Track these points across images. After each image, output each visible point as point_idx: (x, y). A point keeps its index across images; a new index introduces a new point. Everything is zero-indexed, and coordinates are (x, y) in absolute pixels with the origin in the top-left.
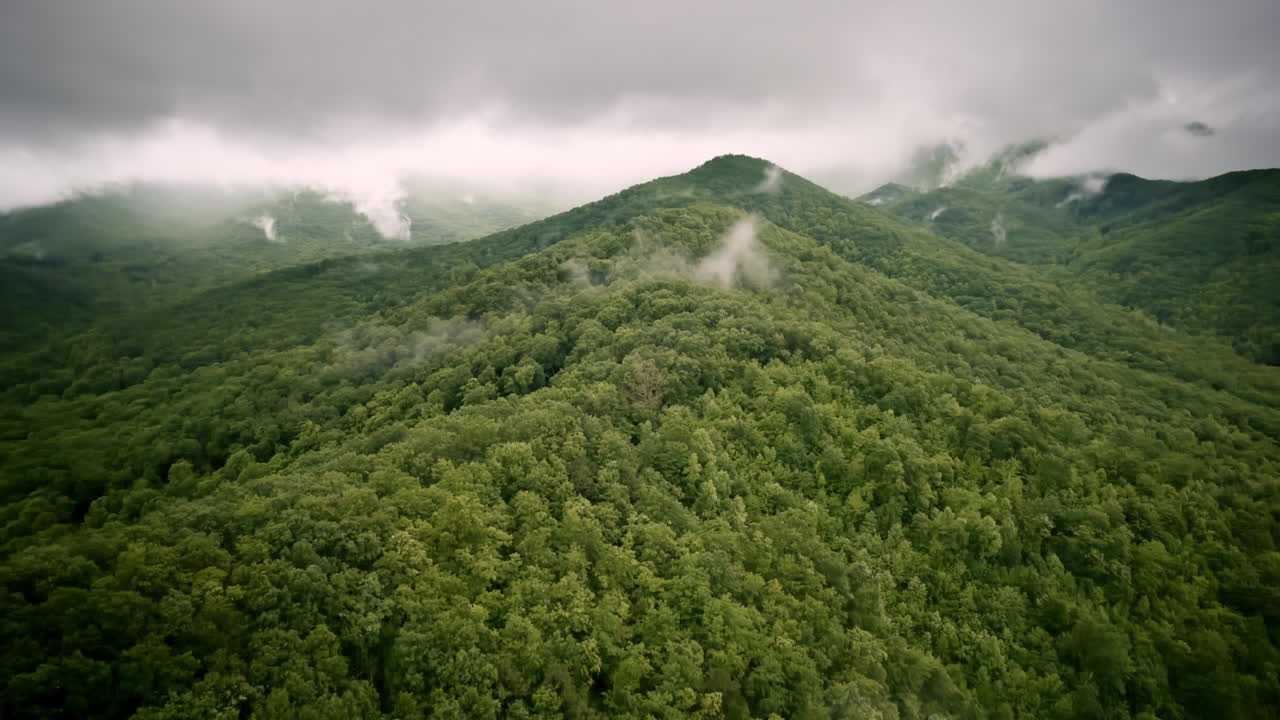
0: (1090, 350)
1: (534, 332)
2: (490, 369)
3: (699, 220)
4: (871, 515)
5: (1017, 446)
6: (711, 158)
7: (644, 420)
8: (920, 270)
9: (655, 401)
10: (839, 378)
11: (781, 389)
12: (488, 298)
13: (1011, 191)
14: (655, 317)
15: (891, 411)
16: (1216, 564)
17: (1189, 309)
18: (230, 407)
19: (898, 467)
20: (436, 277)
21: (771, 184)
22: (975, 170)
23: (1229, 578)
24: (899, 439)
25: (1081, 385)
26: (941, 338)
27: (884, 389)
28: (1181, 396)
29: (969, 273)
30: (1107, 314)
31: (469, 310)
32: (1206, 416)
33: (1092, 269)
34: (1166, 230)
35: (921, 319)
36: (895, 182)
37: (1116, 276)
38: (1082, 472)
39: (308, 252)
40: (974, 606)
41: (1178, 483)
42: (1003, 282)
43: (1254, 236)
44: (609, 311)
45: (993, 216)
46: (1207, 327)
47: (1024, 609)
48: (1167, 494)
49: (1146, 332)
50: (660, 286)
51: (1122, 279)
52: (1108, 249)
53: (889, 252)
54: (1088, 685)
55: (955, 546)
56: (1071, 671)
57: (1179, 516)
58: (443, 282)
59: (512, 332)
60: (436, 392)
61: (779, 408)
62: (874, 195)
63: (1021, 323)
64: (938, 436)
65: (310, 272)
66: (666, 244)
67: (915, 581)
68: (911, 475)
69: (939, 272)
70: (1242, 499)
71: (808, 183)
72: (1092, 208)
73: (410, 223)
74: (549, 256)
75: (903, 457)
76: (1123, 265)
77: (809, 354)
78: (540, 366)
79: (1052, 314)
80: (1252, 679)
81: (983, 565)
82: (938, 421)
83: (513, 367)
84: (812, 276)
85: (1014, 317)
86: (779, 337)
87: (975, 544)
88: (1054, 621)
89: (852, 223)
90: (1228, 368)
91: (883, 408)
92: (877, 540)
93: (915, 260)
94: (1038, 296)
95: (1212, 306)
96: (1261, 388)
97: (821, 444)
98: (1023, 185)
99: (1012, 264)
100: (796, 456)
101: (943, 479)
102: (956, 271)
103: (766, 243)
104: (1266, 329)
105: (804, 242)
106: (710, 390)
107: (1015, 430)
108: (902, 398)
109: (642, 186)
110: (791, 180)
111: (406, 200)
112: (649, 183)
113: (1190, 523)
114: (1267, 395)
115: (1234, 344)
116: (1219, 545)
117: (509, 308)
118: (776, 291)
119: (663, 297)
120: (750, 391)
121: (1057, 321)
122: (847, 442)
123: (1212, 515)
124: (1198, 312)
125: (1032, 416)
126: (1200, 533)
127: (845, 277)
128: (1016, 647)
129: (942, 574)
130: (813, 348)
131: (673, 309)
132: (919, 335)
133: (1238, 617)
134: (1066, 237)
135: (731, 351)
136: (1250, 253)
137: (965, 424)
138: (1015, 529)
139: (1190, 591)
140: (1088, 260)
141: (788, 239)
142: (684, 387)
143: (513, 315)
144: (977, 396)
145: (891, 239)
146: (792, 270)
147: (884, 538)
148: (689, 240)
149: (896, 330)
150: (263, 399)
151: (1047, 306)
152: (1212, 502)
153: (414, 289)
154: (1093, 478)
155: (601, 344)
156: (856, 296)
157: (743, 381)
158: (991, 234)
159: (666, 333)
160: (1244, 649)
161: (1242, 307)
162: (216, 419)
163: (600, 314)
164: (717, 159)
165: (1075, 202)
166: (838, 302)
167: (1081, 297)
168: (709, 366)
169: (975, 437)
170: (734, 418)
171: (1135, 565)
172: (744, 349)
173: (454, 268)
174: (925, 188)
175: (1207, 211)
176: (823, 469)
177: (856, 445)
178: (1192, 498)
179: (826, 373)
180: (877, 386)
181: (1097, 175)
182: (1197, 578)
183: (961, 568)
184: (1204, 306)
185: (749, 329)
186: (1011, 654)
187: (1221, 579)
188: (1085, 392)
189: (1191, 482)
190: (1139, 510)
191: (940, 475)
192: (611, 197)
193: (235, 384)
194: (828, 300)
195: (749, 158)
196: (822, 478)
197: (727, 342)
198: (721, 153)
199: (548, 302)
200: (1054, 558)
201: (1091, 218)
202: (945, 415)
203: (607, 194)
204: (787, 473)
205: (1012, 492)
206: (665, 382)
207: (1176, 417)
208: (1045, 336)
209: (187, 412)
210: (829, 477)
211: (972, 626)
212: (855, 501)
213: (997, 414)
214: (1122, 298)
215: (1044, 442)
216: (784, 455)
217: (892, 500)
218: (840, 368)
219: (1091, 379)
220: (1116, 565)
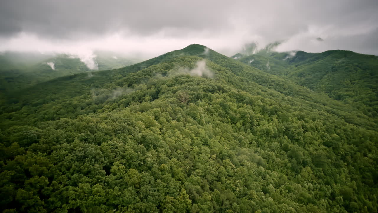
0: (293, 96)
1: (148, 89)
2: (137, 98)
3: (190, 60)
4: (243, 127)
5: (276, 112)
6: (189, 45)
7: (184, 107)
8: (248, 76)
9: (186, 102)
10: (232, 97)
11: (218, 99)
12: (134, 80)
13: (271, 56)
14: (182, 84)
15: (245, 104)
16: (322, 137)
17: (318, 86)
18: (59, 112)
19: (249, 116)
20: (110, 79)
21: (206, 51)
22: (262, 50)
23: (325, 140)
24: (248, 110)
25: (291, 103)
26: (255, 91)
27: (243, 99)
28: (316, 106)
29: (262, 76)
30: (297, 87)
31: (128, 84)
32: (321, 111)
33: (293, 76)
34: (312, 66)
35: (250, 86)
36: (240, 53)
37: (299, 78)
38: (292, 118)
39: (66, 73)
40: (268, 147)
41: (314, 120)
42: (270, 79)
43: (333, 67)
44: (169, 82)
45: (267, 63)
46: (322, 91)
47: (279, 147)
48: (311, 122)
49: (307, 92)
50: (182, 76)
51: (301, 79)
52: (297, 71)
53: (240, 71)
54: (294, 160)
55: (263, 133)
56: (290, 159)
57: (314, 127)
58: (112, 80)
59: (141, 89)
60: (122, 105)
61: (218, 104)
62: (234, 57)
63: (275, 90)
64: (257, 110)
65: (71, 78)
66: (182, 66)
67: (254, 141)
68: (251, 118)
69: (253, 76)
70: (328, 123)
71: (216, 53)
72: (293, 60)
73: (98, 65)
74: (150, 69)
75: (250, 114)
76: (301, 75)
77: (224, 91)
78: (151, 97)
79: (284, 87)
80: (330, 160)
81: (269, 138)
82: (257, 107)
83: (143, 98)
84: (221, 75)
85: (273, 88)
86: (216, 87)
87: (267, 133)
88: (286, 149)
89: (229, 63)
90: (327, 101)
91: (243, 103)
92: (244, 133)
93: (247, 73)
94: (280, 82)
95: (324, 86)
96: (335, 105)
97: (229, 112)
98: (274, 54)
99: (273, 75)
100: (223, 115)
101: (259, 119)
102: (258, 76)
103: (208, 66)
104: (336, 91)
105: (217, 66)
106: (200, 100)
107: (276, 108)
108: (248, 101)
109: (170, 53)
110: (211, 51)
111: (96, 58)
112: (172, 52)
113: (317, 129)
114: (336, 107)
115: (329, 95)
116: (323, 133)
117: (140, 83)
118: (212, 78)
119: (184, 79)
120: (210, 100)
121: (284, 89)
122: (235, 112)
123: (321, 126)
124: (320, 87)
125: (280, 105)
126: (319, 130)
127: (230, 75)
128: (278, 155)
129: (260, 140)
130: (225, 90)
131: (186, 81)
132: (250, 90)
133: (327, 148)
134: (286, 68)
135: (204, 91)
136: (333, 72)
137: (263, 107)
138: (277, 129)
139: (317, 143)
140: (292, 74)
141: (214, 65)
142: (193, 99)
143: (141, 85)
144: (266, 101)
145: (240, 68)
146: (216, 73)
147: (246, 133)
148: (188, 65)
149: (244, 89)
150: (69, 109)
151: (282, 85)
152: (321, 124)
153: (103, 82)
154: (294, 119)
155: (168, 91)
156: (233, 80)
157: (208, 98)
158: (266, 67)
159: (187, 87)
160: (328, 154)
161: (330, 85)
162: (55, 115)
163: (166, 83)
164: (191, 45)
165: (288, 59)
166: (228, 82)
167: (291, 83)
168: (199, 94)
169: (266, 110)
170: (206, 106)
171: (304, 137)
172: (208, 90)
173: (115, 77)
174: (248, 55)
175: (322, 61)
176: (229, 118)
177: (238, 112)
178: (317, 123)
179: (229, 96)
180: (241, 99)
181: (294, 51)
182: (318, 140)
183: (265, 138)
184: (321, 85)
185: (208, 85)
186: (277, 156)
187: (323, 140)
188: (292, 105)
189: (317, 120)
190: (305, 125)
191: (258, 119)
192: (161, 56)
193: (59, 106)
194: (226, 81)
195: (200, 45)
196: (230, 120)
197: (203, 88)
198: (192, 44)
199: (151, 81)
200: (286, 136)
201: (293, 63)
202: (259, 105)
203: (160, 55)
204: (221, 119)
205: (276, 122)
206: (189, 97)
207: (314, 110)
208: (281, 93)
209: (45, 114)
210: (231, 120)
211: (268, 151)
212: (238, 125)
213: (271, 105)
214: (301, 84)
215: (282, 111)
216: (220, 115)
217: (247, 124)
218: (232, 94)
219: (293, 102)
220: (300, 137)
